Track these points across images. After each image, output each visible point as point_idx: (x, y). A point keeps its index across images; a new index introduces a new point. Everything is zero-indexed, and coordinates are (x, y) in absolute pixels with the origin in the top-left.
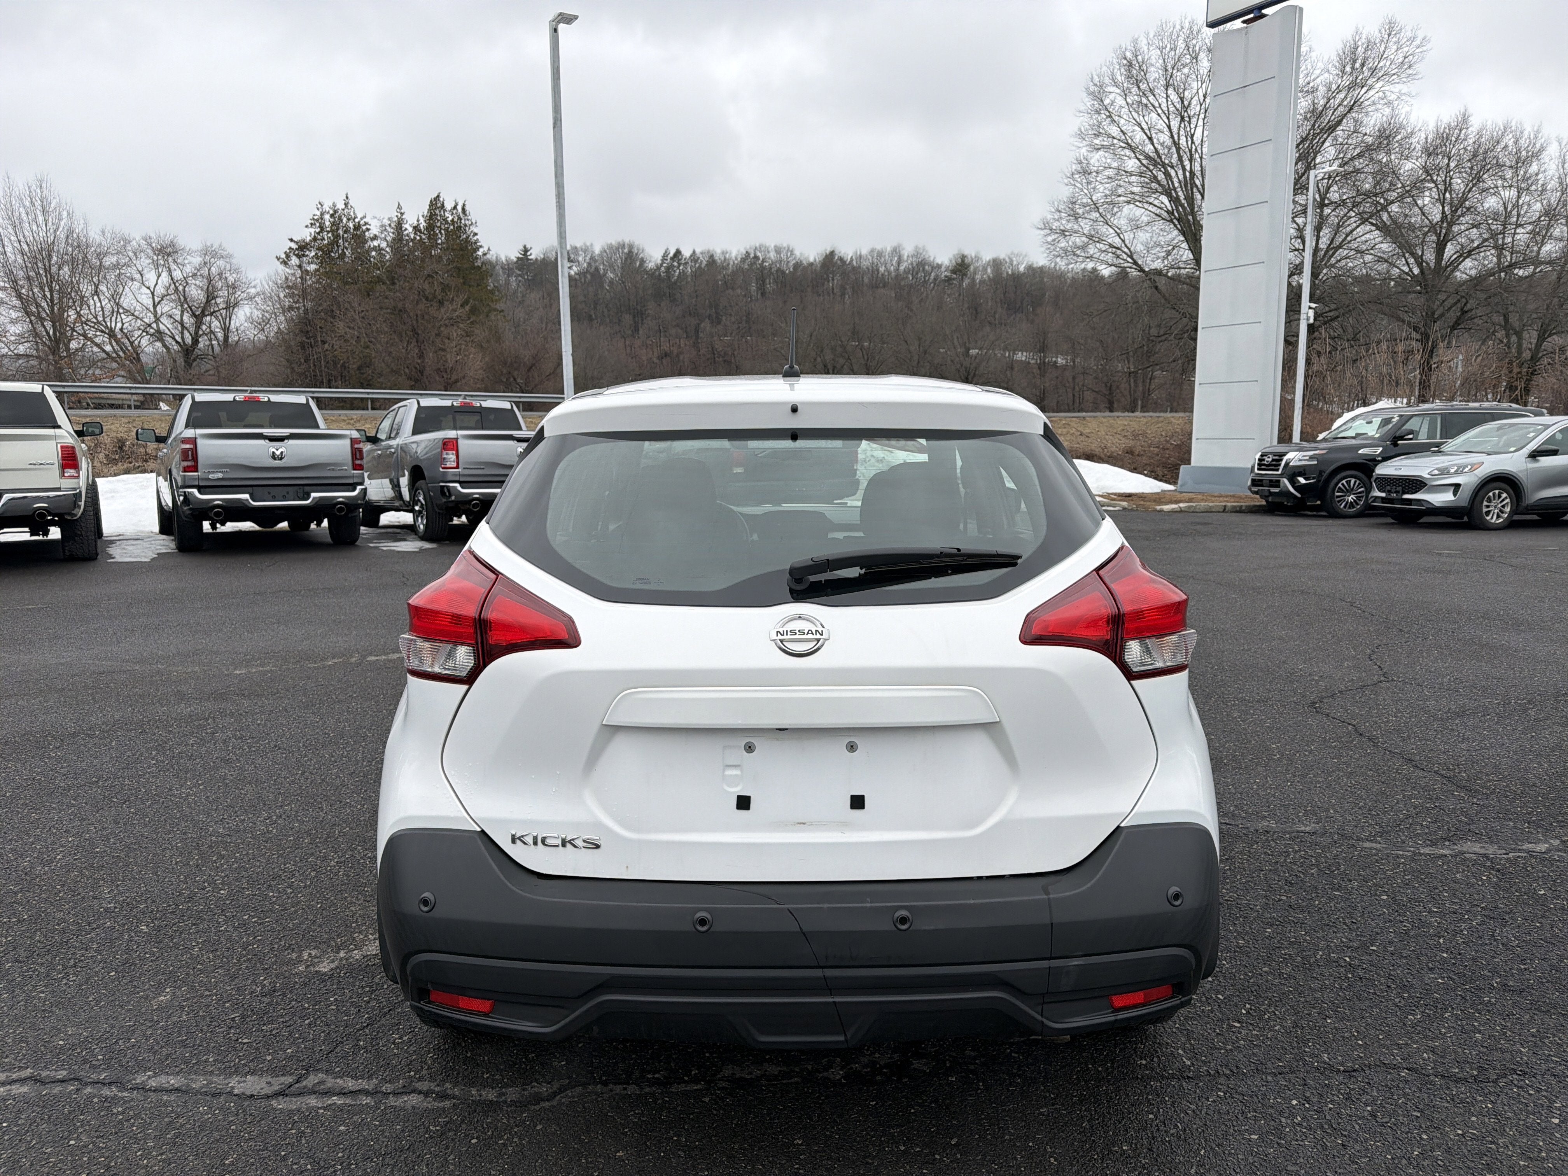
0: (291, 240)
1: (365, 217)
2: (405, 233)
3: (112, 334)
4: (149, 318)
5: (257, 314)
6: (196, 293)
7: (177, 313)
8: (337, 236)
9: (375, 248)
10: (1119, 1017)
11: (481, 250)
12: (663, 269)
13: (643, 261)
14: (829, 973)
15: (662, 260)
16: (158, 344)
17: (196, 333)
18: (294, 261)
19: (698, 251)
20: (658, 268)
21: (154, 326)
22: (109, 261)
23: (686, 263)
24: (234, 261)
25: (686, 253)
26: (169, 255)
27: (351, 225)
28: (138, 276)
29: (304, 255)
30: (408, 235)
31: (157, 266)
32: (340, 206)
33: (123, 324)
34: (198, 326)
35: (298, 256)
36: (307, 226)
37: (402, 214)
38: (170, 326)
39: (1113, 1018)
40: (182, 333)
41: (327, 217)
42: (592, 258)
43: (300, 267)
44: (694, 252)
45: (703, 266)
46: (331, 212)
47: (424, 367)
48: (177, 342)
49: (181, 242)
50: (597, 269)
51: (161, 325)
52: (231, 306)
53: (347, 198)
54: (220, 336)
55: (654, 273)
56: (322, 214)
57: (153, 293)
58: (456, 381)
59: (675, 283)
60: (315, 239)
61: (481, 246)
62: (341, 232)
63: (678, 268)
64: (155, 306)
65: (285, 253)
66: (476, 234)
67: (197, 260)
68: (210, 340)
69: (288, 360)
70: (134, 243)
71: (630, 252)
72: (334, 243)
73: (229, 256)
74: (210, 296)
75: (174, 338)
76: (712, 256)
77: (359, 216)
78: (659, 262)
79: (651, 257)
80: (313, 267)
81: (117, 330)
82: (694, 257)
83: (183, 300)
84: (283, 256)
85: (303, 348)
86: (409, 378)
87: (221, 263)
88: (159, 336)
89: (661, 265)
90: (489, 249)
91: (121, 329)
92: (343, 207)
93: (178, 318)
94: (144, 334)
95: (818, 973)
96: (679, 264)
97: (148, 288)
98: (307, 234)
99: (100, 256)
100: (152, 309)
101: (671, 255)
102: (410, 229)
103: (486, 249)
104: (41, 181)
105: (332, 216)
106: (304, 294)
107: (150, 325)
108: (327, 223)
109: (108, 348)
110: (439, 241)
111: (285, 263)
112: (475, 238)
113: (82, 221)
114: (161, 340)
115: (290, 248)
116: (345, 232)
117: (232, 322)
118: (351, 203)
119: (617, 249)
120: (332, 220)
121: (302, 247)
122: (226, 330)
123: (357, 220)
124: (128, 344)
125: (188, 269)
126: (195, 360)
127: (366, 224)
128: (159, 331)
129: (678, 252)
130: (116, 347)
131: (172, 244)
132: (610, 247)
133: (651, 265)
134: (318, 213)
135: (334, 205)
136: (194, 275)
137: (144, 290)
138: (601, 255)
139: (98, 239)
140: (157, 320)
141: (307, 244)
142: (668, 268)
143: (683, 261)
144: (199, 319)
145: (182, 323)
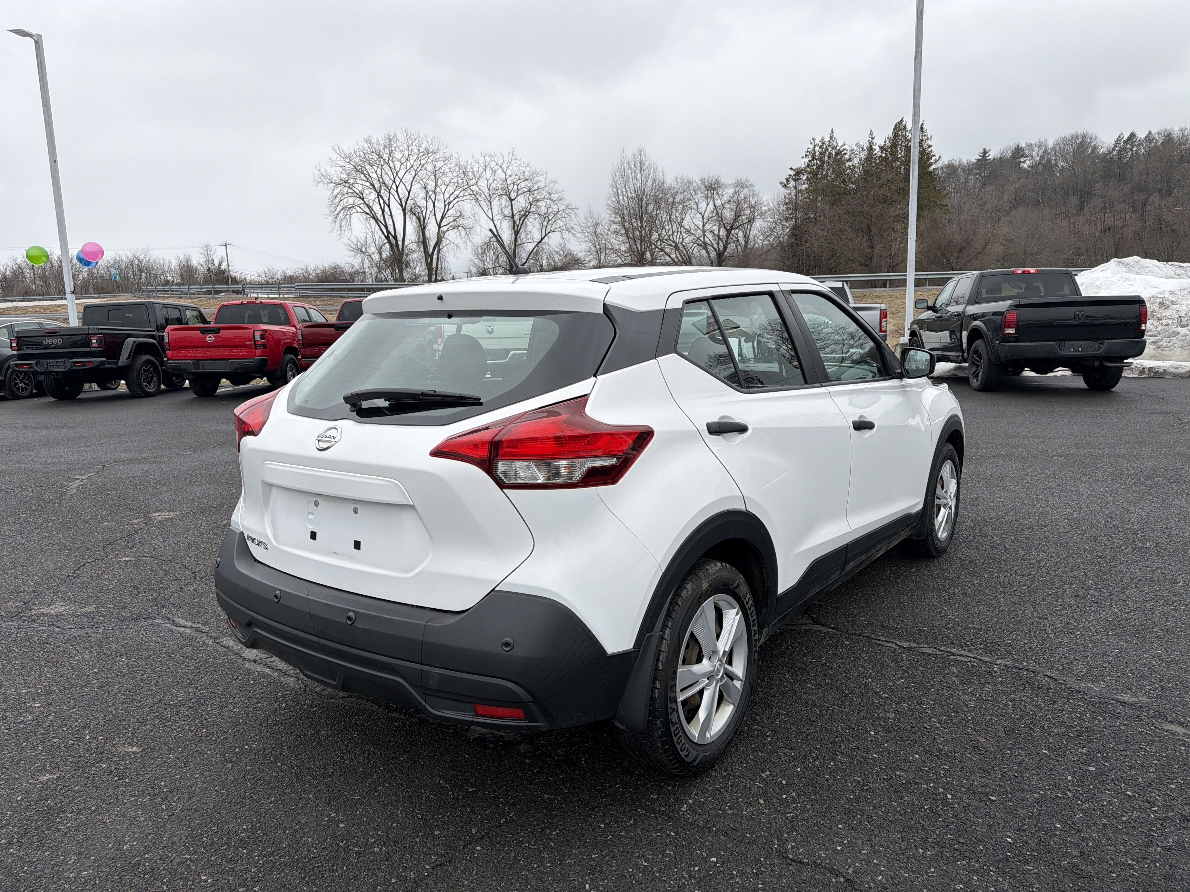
0: (791, 169)
1: (844, 145)
2: (874, 152)
3: (676, 247)
4: (699, 233)
5: (766, 225)
6: (728, 215)
7: (716, 228)
8: (823, 162)
9: (849, 168)
11: (933, 158)
12: (1115, 153)
13: (1095, 148)
15: (1115, 145)
16: (704, 251)
17: (726, 242)
18: (792, 184)
19: (1154, 131)
20: (1110, 152)
21: (702, 239)
22: (679, 198)
23: (1140, 144)
24: (755, 189)
25: (1141, 135)
26: (714, 189)
27: (833, 152)
28: (695, 207)
29: (799, 179)
30: (876, 154)
31: (707, 198)
32: (827, 139)
33: (683, 240)
34: (728, 236)
35: (795, 180)
36: (802, 158)
37: (873, 138)
38: (711, 238)
40: (718, 244)
41: (817, 148)
42: (1045, 151)
43: (795, 187)
44: (1150, 133)
45: (1159, 144)
46: (820, 144)
47: (873, 255)
48: (715, 249)
49: (723, 180)
50: (1049, 161)
51: (706, 239)
52: (751, 220)
53: (832, 132)
54: (742, 242)
55: (1105, 157)
56: (815, 147)
57: (703, 217)
58: (897, 265)
59: (1127, 163)
60: (808, 166)
61: (933, 156)
62: (826, 159)
63: (1131, 149)
64: (704, 226)
65: (786, 179)
66: (930, 146)
67: (730, 191)
68: (737, 247)
69: (781, 257)
70: (695, 184)
71: (1083, 141)
72: (820, 168)
73: (752, 185)
74: (737, 216)
75: (713, 247)
76: (1170, 134)
77: (840, 144)
78: (1112, 146)
79: (1103, 143)
80: (804, 187)
81: (680, 244)
82: (1149, 138)
83: (720, 219)
84: (785, 181)
85: (792, 247)
86: (861, 265)
87: (746, 191)
88: (705, 246)
89: (1113, 149)
90: (940, 157)
91: (681, 243)
92: (829, 139)
93: (716, 232)
94: (695, 245)
96: (1133, 146)
97: (701, 214)
98: (802, 163)
99: (674, 196)
100: (701, 228)
101: (1125, 138)
102: (878, 149)
103: (937, 157)
104: (640, 151)
105: (821, 147)
106: (796, 209)
107: (699, 238)
108: (817, 153)
109: (673, 256)
110: (899, 156)
111: (785, 186)
112: (929, 150)
113: (661, 174)
114: (705, 248)
115: (790, 175)
116: (829, 158)
117: (751, 232)
118: (835, 136)
119: (1070, 141)
120: (820, 150)
121: (798, 173)
122: (746, 237)
123: (838, 148)
124: (685, 252)
125: (726, 198)
126: (724, 261)
127: (844, 149)
128: (704, 243)
129: (1133, 135)
130: (679, 256)
131: (717, 182)
132: (1064, 140)
133: (1102, 151)
134: (812, 147)
135: (823, 139)
136: (729, 201)
137: (699, 215)
138: (1052, 148)
139: (674, 184)
140: (704, 235)
141: (802, 170)
142: (1120, 151)
143: (1137, 143)
144: (729, 232)
145: (718, 236)
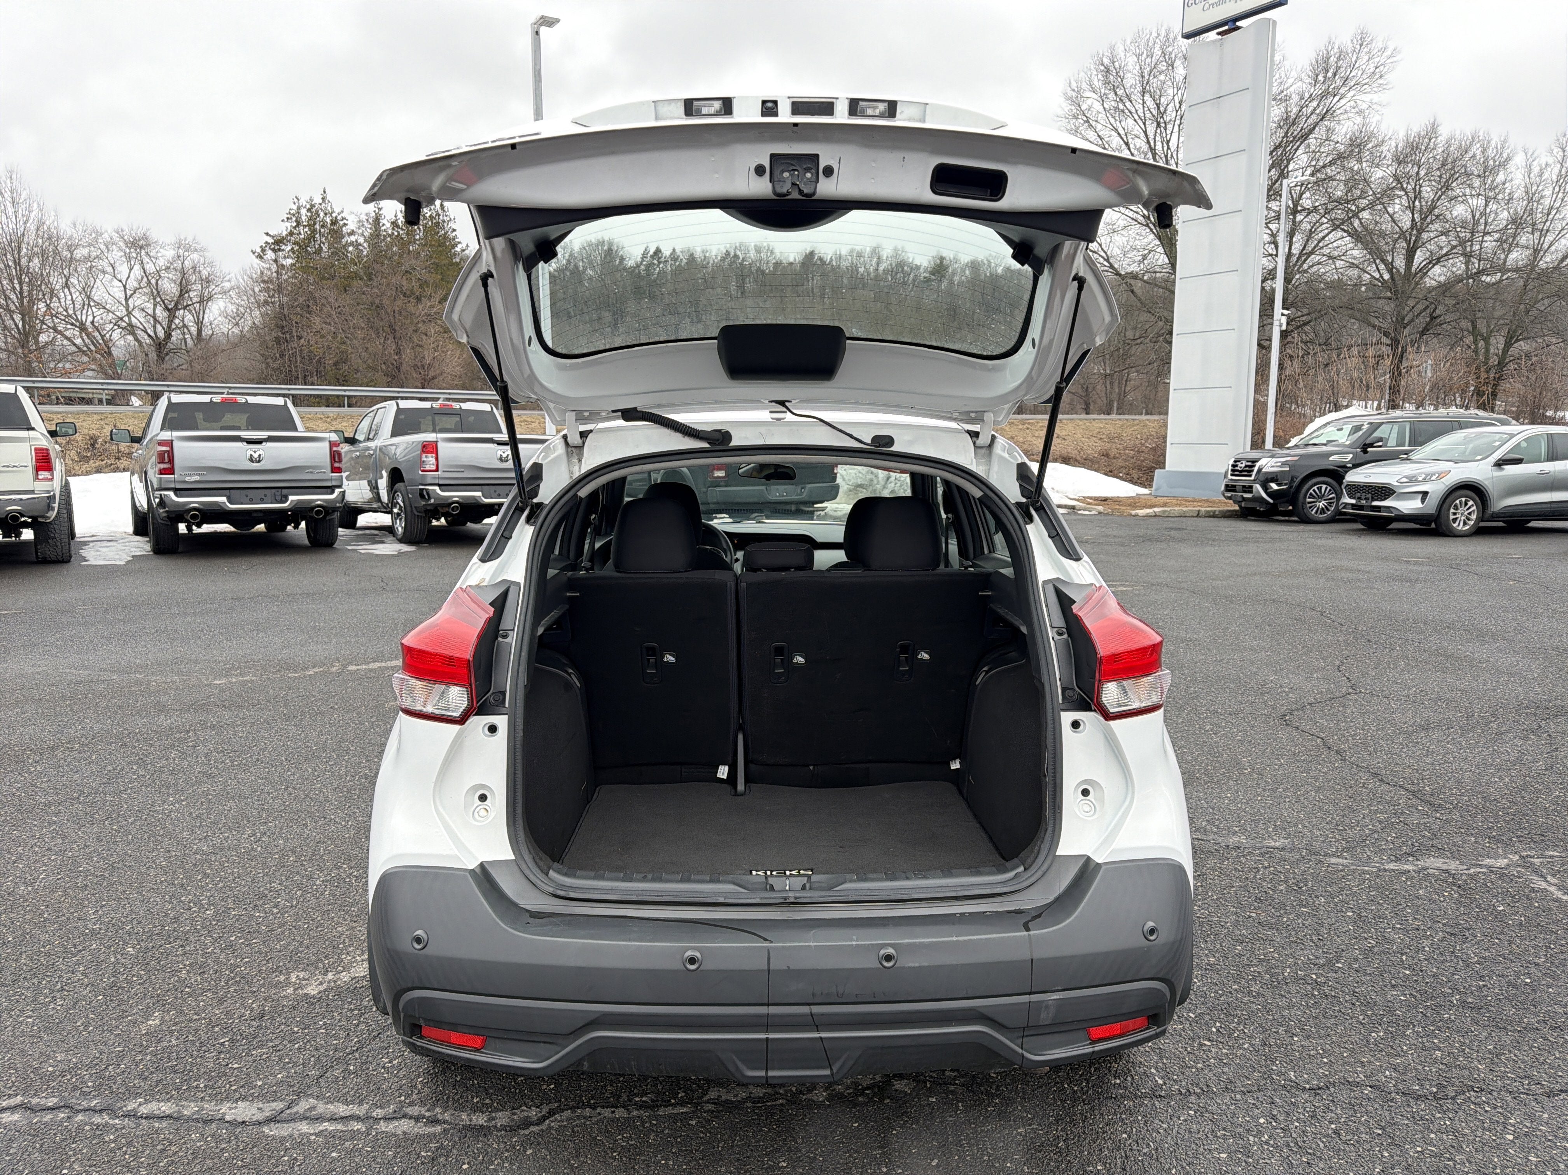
0: (267, 234)
1: (342, 212)
2: (383, 228)
3: (82, 328)
4: (121, 312)
5: (231, 308)
6: (170, 288)
7: (149, 307)
8: (314, 231)
9: (352, 243)
10: (1096, 1049)
11: (459, 246)
12: (642, 267)
13: (622, 259)
14: (816, 1009)
15: (642, 258)
16: (130, 338)
17: (169, 327)
18: (270, 255)
19: (678, 249)
20: (638, 266)
21: (126, 319)
22: (79, 253)
23: (666, 261)
24: (206, 254)
25: (666, 252)
26: (141, 248)
27: (328, 219)
28: (110, 269)
29: (279, 250)
30: (385, 231)
31: (129, 259)
32: (318, 200)
33: (94, 317)
34: (171, 321)
35: (274, 251)
36: (283, 221)
37: (380, 209)
38: (142, 320)
39: (1090, 1050)
40: (155, 327)
41: (303, 211)
42: (571, 255)
43: (276, 261)
44: (674, 250)
45: (683, 264)
46: (308, 206)
47: (401, 363)
48: (149, 336)
49: (154, 235)
50: (576, 267)
51: (133, 319)
52: (204, 300)
53: (325, 192)
54: (194, 330)
55: (633, 271)
56: (299, 208)
57: (125, 287)
58: (433, 378)
59: (655, 281)
60: (291, 234)
61: (459, 243)
62: (317, 227)
63: (658, 266)
64: (127, 300)
65: (261, 247)
66: (454, 230)
67: (170, 253)
68: (183, 334)
69: (263, 355)
70: (106, 235)
71: (610, 250)
72: (311, 237)
73: (203, 250)
74: (184, 290)
75: (146, 332)
76: (692, 254)
77: (337, 210)
78: (639, 260)
79: (631, 254)
80: (289, 262)
81: (88, 323)
82: (674, 256)
83: (156, 294)
84: (259, 250)
85: (278, 343)
86: (387, 375)
87: (195, 256)
88: (131, 329)
89: (641, 263)
90: (467, 246)
91: (92, 323)
92: (321, 201)
93: (150, 311)
94: (116, 327)
95: (805, 1010)
96: (659, 263)
97: (120, 281)
98: (282, 229)
99: (71, 248)
100: (124, 303)
101: (651, 253)
102: (388, 225)
103: (464, 245)
104: (11, 172)
105: (309, 210)
106: (280, 289)
107: (121, 319)
108: (304, 218)
109: (78, 341)
110: (418, 237)
111: (260, 257)
112: (454, 234)
113: (53, 213)
114: (133, 333)
115: (266, 243)
116: (322, 226)
117: (206, 316)
118: (328, 198)
119: (597, 246)
120: (309, 214)
121: (279, 242)
122: (199, 324)
123: (334, 215)
124: (99, 338)
125: (161, 262)
126: (167, 354)
127: (343, 219)
128: (130, 325)
129: (658, 251)
130: (87, 341)
131: (145, 237)
132: (590, 244)
133: (630, 263)
134: (295, 207)
135: (312, 200)
136: (168, 268)
137: (116, 283)
138: (580, 253)
139: (70, 231)
140: (129, 313)
141: (283, 238)
142: (648, 266)
143: (663, 260)
144: (172, 313)
145: (154, 317)
